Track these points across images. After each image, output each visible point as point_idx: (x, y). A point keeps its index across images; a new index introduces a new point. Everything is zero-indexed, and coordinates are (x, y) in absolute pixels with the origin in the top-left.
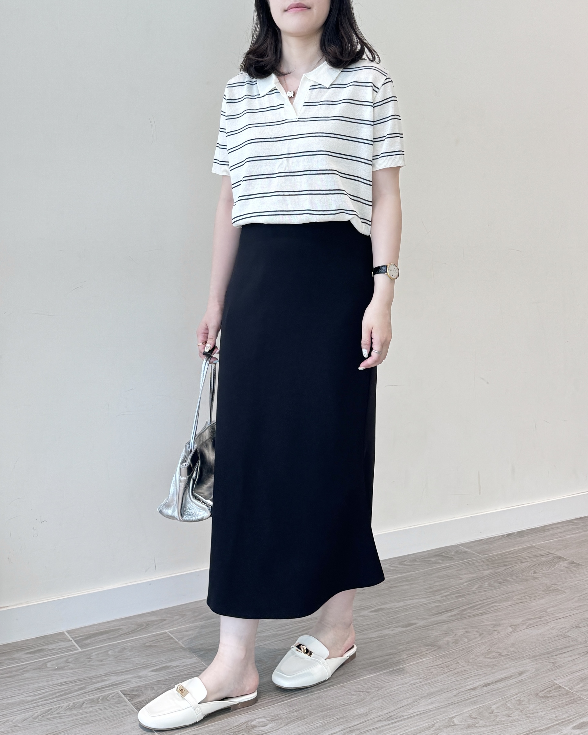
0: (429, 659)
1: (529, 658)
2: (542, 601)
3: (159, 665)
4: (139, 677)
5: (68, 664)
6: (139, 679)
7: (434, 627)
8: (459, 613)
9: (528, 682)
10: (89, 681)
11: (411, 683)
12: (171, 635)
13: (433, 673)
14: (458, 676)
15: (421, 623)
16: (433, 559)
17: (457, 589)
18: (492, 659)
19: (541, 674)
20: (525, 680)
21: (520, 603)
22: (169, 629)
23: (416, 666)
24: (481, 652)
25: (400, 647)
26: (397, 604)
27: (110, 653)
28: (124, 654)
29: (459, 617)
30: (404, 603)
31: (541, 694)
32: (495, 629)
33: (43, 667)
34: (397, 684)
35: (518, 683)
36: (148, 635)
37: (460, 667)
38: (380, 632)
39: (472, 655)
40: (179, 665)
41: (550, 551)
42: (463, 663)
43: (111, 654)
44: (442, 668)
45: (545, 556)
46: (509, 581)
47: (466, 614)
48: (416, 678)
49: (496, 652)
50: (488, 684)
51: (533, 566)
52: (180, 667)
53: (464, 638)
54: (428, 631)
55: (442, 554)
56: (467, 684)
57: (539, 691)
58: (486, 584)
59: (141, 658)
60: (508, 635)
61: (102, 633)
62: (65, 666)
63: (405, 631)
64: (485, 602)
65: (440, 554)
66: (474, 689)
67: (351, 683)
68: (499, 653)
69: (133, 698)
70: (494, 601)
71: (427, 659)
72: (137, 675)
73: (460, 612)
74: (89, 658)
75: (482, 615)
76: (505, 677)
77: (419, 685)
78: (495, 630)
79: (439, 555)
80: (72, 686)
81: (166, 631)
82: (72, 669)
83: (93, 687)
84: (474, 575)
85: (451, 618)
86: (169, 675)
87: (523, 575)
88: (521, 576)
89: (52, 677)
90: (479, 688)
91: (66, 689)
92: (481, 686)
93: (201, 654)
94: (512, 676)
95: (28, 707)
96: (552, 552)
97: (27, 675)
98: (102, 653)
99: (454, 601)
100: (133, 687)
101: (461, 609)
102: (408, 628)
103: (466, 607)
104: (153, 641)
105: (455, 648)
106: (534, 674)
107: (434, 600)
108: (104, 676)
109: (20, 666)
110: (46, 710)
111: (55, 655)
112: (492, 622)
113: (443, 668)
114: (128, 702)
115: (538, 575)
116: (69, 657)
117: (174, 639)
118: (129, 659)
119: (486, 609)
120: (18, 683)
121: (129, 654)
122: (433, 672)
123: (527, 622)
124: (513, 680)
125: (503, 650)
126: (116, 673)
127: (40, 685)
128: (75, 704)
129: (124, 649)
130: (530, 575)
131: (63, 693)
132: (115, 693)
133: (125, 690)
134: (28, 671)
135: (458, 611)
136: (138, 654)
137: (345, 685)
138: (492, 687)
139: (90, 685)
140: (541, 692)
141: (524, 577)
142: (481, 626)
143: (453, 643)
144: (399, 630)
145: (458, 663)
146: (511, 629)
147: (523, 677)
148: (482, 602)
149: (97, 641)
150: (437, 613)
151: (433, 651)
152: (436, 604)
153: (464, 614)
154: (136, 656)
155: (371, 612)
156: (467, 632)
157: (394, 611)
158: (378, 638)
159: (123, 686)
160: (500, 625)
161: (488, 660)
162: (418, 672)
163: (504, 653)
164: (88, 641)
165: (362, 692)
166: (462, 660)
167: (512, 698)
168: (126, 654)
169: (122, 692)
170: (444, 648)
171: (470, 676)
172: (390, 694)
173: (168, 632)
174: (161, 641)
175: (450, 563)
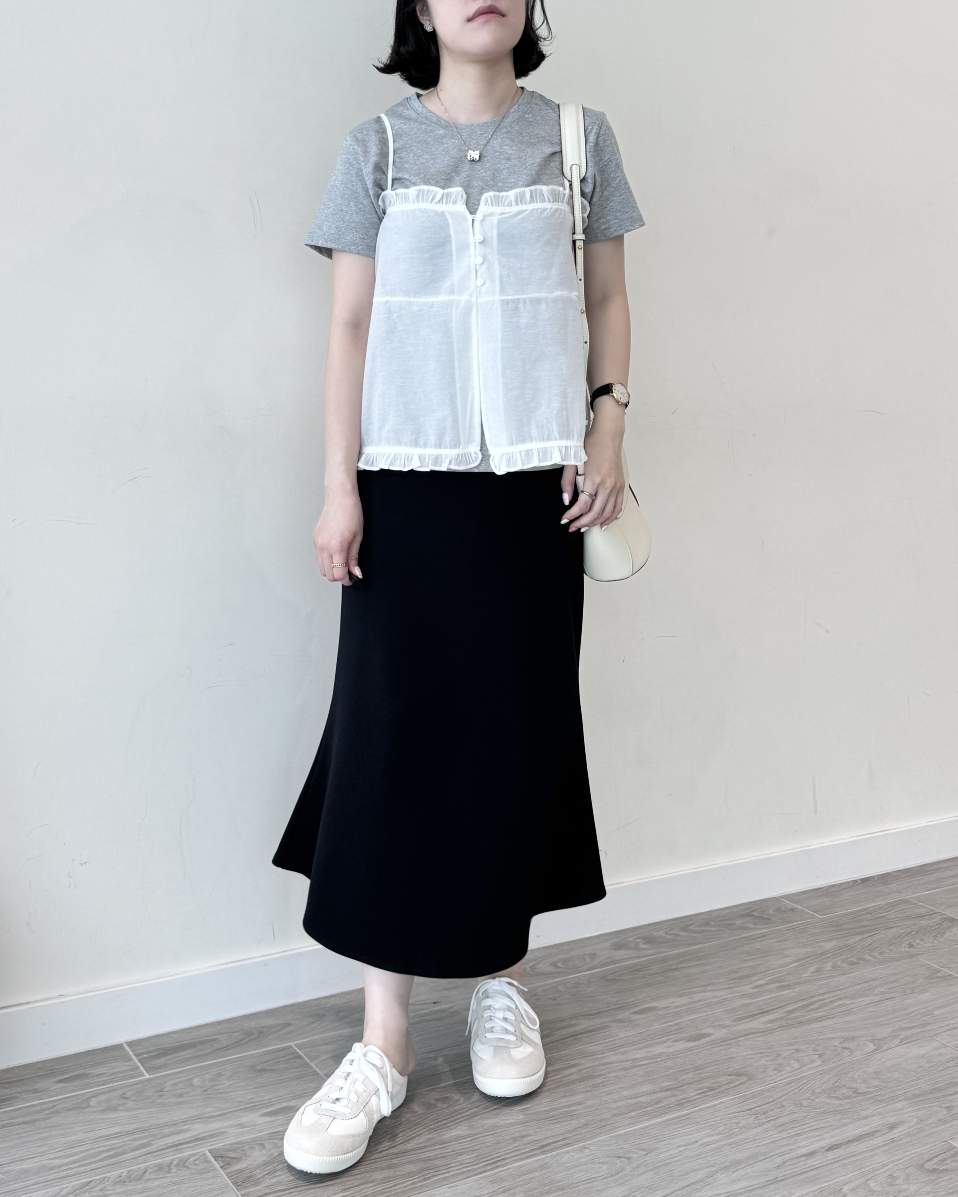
0: (733, 1099)
1: (906, 1099)
2: (924, 997)
3: (275, 1104)
4: (241, 1126)
5: (124, 1101)
6: (240, 1128)
7: (740, 1041)
8: (784, 1016)
9: (905, 1143)
10: (158, 1132)
11: (700, 1143)
12: (299, 1051)
13: (739, 1125)
14: (782, 1131)
15: (720, 1033)
16: (738, 922)
17: (778, 975)
18: (841, 1099)
19: (927, 1128)
20: (900, 1140)
21: (887, 999)
22: (296, 1040)
23: (710, 1111)
24: (824, 1087)
25: (684, 1077)
26: (677, 1000)
27: (196, 1081)
28: (219, 1085)
29: (783, 1023)
30: (690, 998)
31: (929, 1165)
32: (845, 1045)
33: (83, 1106)
34: (679, 1144)
35: (887, 1144)
36: (261, 1050)
37: (787, 1113)
38: (648, 1049)
39: (806, 1093)
41: (935, 909)
42: (792, 1107)
43: (196, 1084)
44: (755, 1116)
45: (926, 917)
46: (867, 961)
47: (795, 1018)
48: (710, 1134)
49: (848, 1088)
50: (835, 1145)
51: (906, 935)
53: (793, 1062)
54: (730, 1048)
55: (753, 913)
56: (800, 1144)
57: (924, 1160)
58: (828, 966)
59: (246, 1092)
60: (868, 1058)
61: (184, 1047)
62: (119, 1105)
63: (690, 1048)
64: (827, 996)
65: (750, 912)
66: (812, 1155)
67: (599, 1141)
68: (852, 1088)
69: (228, 1164)
70: (843, 995)
71: (730, 1100)
72: (238, 1122)
74: (161, 1091)
75: (821, 1021)
76: (863, 1134)
77: (717, 1145)
78: (845, 1048)
79: (749, 915)
80: (129, 1140)
81: (291, 1044)
82: (130, 1110)
83: (164, 1143)
84: (808, 950)
85: (769, 1025)
87: (891, 950)
88: (888, 951)
89: (96, 1123)
90: (818, 1154)
91: (118, 1145)
92: (823, 1150)
94: (877, 1131)
95: (51, 1177)
96: (939, 911)
97: (56, 1120)
98: (181, 1082)
99: (774, 995)
100: (230, 1144)
101: (785, 1010)
102: (697, 1043)
103: (794, 1006)
104: (267, 1061)
105: (778, 1081)
106: (915, 1128)
107: (741, 994)
108: (182, 1124)
109: (45, 1103)
110: (81, 1183)
111: (104, 1084)
112: (840, 1034)
114: (221, 1170)
115: (916, 950)
116: (128, 1089)
117: (302, 1059)
118: (227, 1092)
119: (827, 1010)
120: (39, 1133)
121: (228, 1083)
122: (740, 1123)
123: (900, 1033)
124: (879, 1138)
125: (861, 1083)
126: (204, 1118)
127: (74, 1138)
128: (131, 1173)
129: (220, 1075)
130: (903, 950)
131: (112, 1152)
132: (200, 1154)
133: (216, 1149)
134: (57, 1112)
135: (782, 1014)
136: (242, 1084)
137: (589, 1145)
138: (844, 1151)
139: (159, 1139)
140: (928, 1161)
141: (892, 953)
142: (822, 1039)
143: (774, 1070)
144: (682, 1045)
145: (783, 1106)
146: (872, 1047)
147: (896, 1133)
148: (822, 997)
149: (175, 1060)
150: (745, 1016)
151: (739, 1085)
152: (745, 1001)
153: (791, 1019)
154: (239, 1089)
155: (635, 1013)
156: (797, 1050)
157: (674, 1012)
158: (645, 1060)
159: (214, 1141)
160: (853, 1038)
161: (835, 1102)
162: (714, 1123)
163: (863, 1088)
164: (162, 1061)
165: (617, 1157)
166: (790, 1102)
167: (878, 1172)
168: (222, 1084)
169: (210, 1153)
170: (758, 1079)
171: (805, 1130)
172: (667, 1161)
173: (294, 1047)
174: (281, 1061)
175: (765, 928)
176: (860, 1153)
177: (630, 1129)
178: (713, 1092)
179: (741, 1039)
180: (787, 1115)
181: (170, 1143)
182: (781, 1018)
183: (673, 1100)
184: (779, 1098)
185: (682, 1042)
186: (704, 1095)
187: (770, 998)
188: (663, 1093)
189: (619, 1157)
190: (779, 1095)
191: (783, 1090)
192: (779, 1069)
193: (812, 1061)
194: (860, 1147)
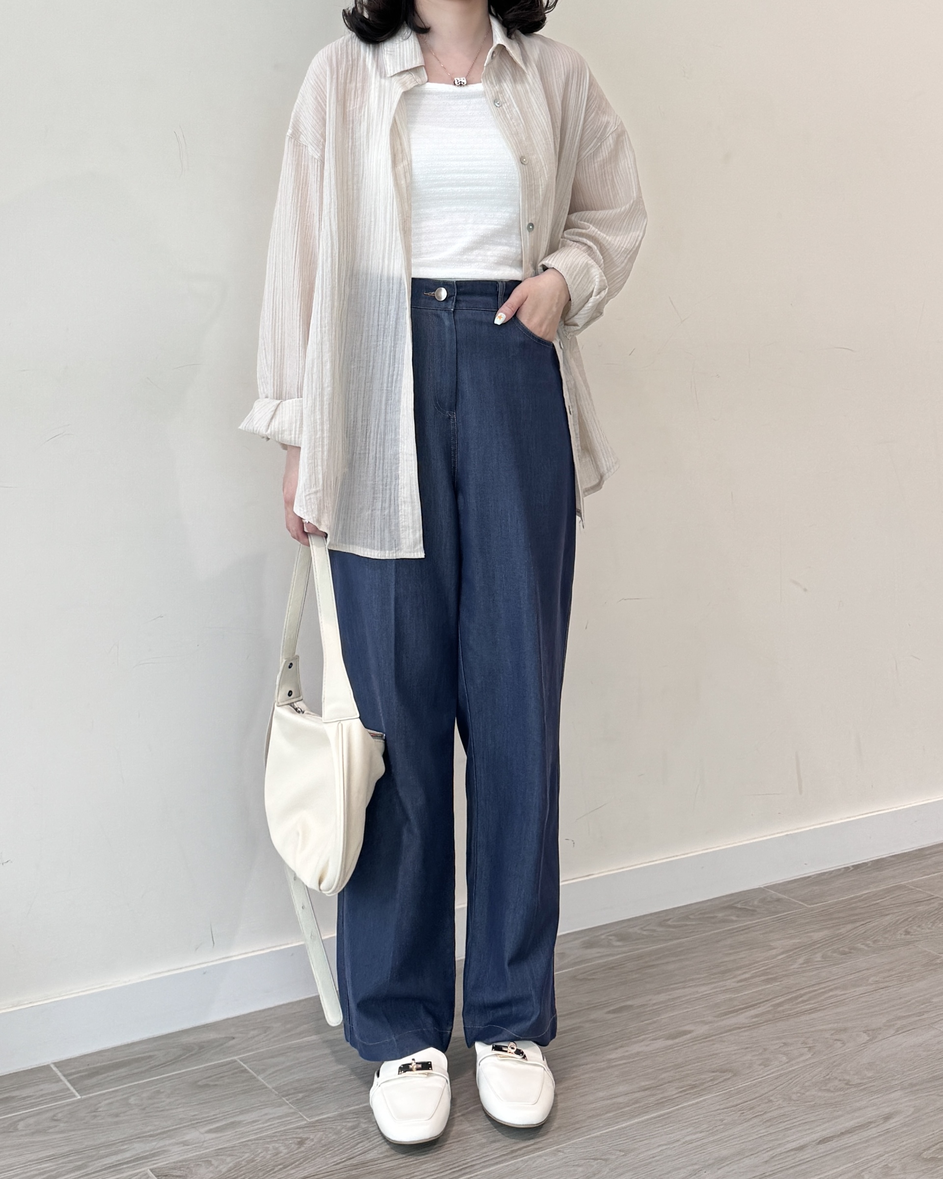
0: (718, 1095)
1: (902, 1089)
2: (921, 984)
3: (221, 1120)
4: (185, 1143)
5: (56, 1124)
6: (183, 1146)
7: (723, 1036)
8: (772, 1010)
9: (902, 1132)
10: (93, 1153)
11: (684, 1141)
12: (244, 1065)
13: (725, 1121)
14: (771, 1126)
15: (702, 1030)
16: (721, 915)
17: (766, 968)
18: (832, 1092)
19: (924, 1117)
20: (896, 1130)
21: (882, 988)
22: (240, 1054)
23: (692, 1110)
24: (814, 1080)
25: (663, 1076)
26: (654, 997)
27: (132, 1100)
28: (158, 1103)
30: (669, 995)
31: (926, 1155)
32: (837, 1037)
33: (9, 1130)
35: (881, 1135)
36: (201, 1066)
37: (776, 1107)
38: (625, 1049)
39: (796, 1086)
40: (258, 1118)
41: (934, 894)
42: (780, 1102)
43: (132, 1103)
45: (924, 903)
46: (860, 950)
47: (783, 1011)
48: (694, 1131)
49: (840, 1080)
50: (827, 1138)
51: (903, 921)
52: (260, 1122)
53: (780, 1056)
54: (713, 1044)
55: (736, 905)
56: (788, 1139)
57: (922, 1149)
58: (819, 957)
59: (189, 1109)
60: (861, 1048)
61: (118, 1066)
62: (50, 1128)
63: (670, 1046)
64: (816, 988)
65: (733, 904)
66: (801, 1148)
67: (573, 1144)
68: (844, 1080)
70: (836, 987)
71: (714, 1096)
72: (182, 1140)
73: (770, 1008)
74: (95, 1111)
75: (812, 1013)
76: (857, 1125)
77: (699, 1143)
78: (836, 1040)
79: (731, 907)
80: (62, 1163)
81: (235, 1058)
82: (62, 1132)
83: (100, 1164)
84: (797, 941)
85: (755, 1020)
86: (239, 1138)
87: (886, 938)
88: (883, 939)
89: (25, 1147)
90: (810, 1147)
91: (52, 1168)
92: (816, 1142)
93: (298, 1098)
94: (871, 1123)
96: (937, 896)
98: (115, 1101)
99: (760, 989)
100: (174, 1162)
101: (774, 1003)
102: (676, 1041)
103: (782, 999)
104: (209, 1077)
105: (765, 1074)
106: (912, 1117)
107: (724, 988)
108: (120, 1144)
111: (32, 1107)
112: (832, 1026)
113: (742, 1112)
115: (913, 936)
116: (58, 1111)
117: (248, 1072)
118: (167, 1110)
119: (818, 1002)
121: (168, 1101)
123: (896, 1022)
124: (874, 1129)
125: (854, 1075)
126: (144, 1137)
127: (3, 1162)
129: (158, 1092)
130: (898, 937)
132: (141, 1174)
133: (158, 1168)
135: (769, 1007)
136: (183, 1101)
137: (562, 1148)
138: (836, 1143)
139: (95, 1160)
140: (924, 1150)
141: (888, 941)
142: (812, 1032)
143: (762, 1064)
144: (661, 1044)
145: (770, 1101)
146: (865, 1037)
147: (892, 1123)
148: (811, 989)
149: (108, 1079)
150: (729, 1011)
151: (723, 1081)
152: (728, 996)
153: (779, 1012)
154: (180, 1106)
155: (609, 1012)
156: (785, 1044)
157: (651, 1010)
158: (622, 1060)
159: (157, 1160)
160: (845, 1030)
161: (826, 1095)
162: (697, 1121)
163: (856, 1080)
164: (94, 1080)
165: (592, 1159)
166: (779, 1096)
167: (873, 1163)
168: (162, 1102)
169: (152, 1172)
170: (744, 1075)
171: (794, 1124)
172: (647, 1161)
173: (239, 1061)
174: (225, 1076)
175: (750, 920)
176: (854, 1144)
177: (608, 1130)
178: (695, 1090)
179: (725, 1034)
180: (775, 1110)
181: (108, 1164)
182: (768, 1012)
183: (652, 1099)
184: (766, 1093)
185: (661, 1040)
186: (686, 1093)
187: (756, 992)
188: (640, 1093)
189: (595, 1159)
190: (766, 1090)
191: (771, 1085)
192: (765, 1064)
193: (802, 1055)
194: (854, 1138)
